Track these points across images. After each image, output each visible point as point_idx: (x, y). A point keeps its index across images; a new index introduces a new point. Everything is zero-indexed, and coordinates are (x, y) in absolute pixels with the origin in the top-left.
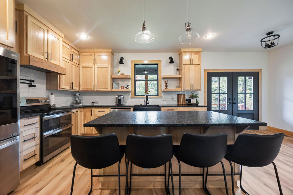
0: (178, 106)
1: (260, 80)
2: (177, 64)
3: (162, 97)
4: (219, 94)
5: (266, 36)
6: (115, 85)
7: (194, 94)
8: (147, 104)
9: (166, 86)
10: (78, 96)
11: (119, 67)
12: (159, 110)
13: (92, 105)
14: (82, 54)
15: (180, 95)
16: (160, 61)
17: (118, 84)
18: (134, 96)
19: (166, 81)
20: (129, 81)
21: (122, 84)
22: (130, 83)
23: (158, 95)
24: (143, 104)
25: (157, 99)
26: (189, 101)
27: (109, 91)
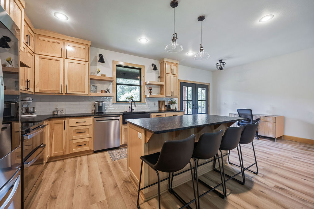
0: (160, 111)
1: (209, 91)
2: (158, 72)
3: (145, 103)
4: (187, 100)
5: (218, 62)
6: (92, 88)
7: (173, 101)
8: (132, 111)
9: (150, 92)
10: (29, 101)
11: (96, 65)
12: (149, 117)
13: (54, 115)
14: (40, 38)
15: (161, 101)
16: (144, 66)
17: (95, 87)
18: (115, 102)
19: (150, 88)
20: (110, 84)
21: (101, 87)
22: (111, 87)
23: (141, 101)
24: (128, 111)
25: (141, 106)
26: (169, 107)
27: (87, 95)
